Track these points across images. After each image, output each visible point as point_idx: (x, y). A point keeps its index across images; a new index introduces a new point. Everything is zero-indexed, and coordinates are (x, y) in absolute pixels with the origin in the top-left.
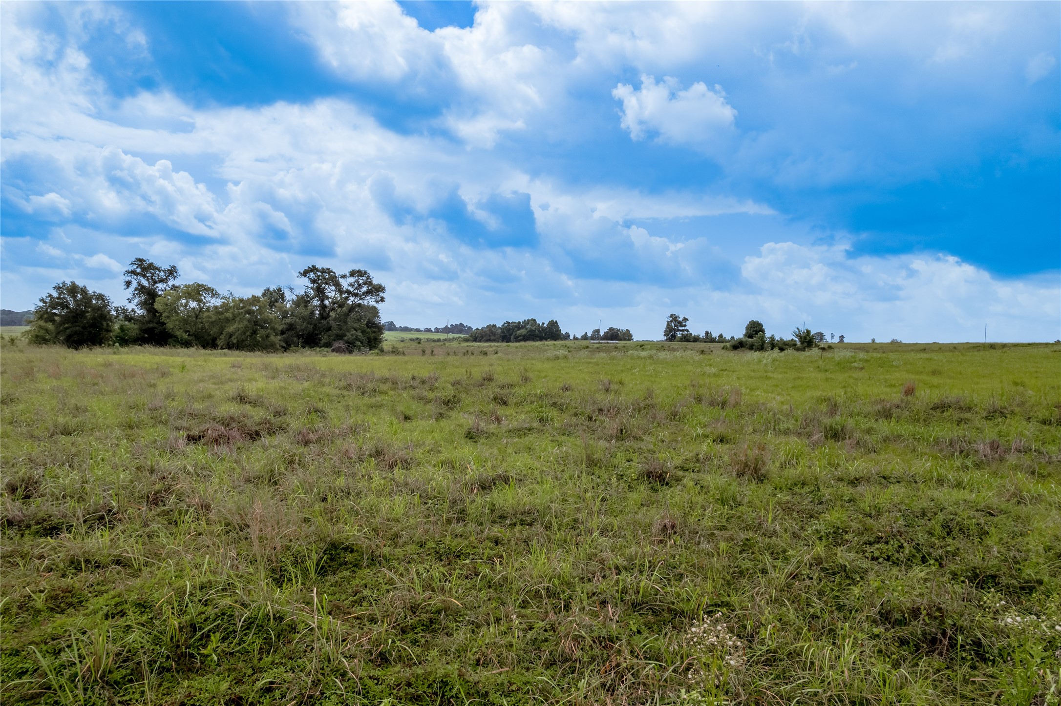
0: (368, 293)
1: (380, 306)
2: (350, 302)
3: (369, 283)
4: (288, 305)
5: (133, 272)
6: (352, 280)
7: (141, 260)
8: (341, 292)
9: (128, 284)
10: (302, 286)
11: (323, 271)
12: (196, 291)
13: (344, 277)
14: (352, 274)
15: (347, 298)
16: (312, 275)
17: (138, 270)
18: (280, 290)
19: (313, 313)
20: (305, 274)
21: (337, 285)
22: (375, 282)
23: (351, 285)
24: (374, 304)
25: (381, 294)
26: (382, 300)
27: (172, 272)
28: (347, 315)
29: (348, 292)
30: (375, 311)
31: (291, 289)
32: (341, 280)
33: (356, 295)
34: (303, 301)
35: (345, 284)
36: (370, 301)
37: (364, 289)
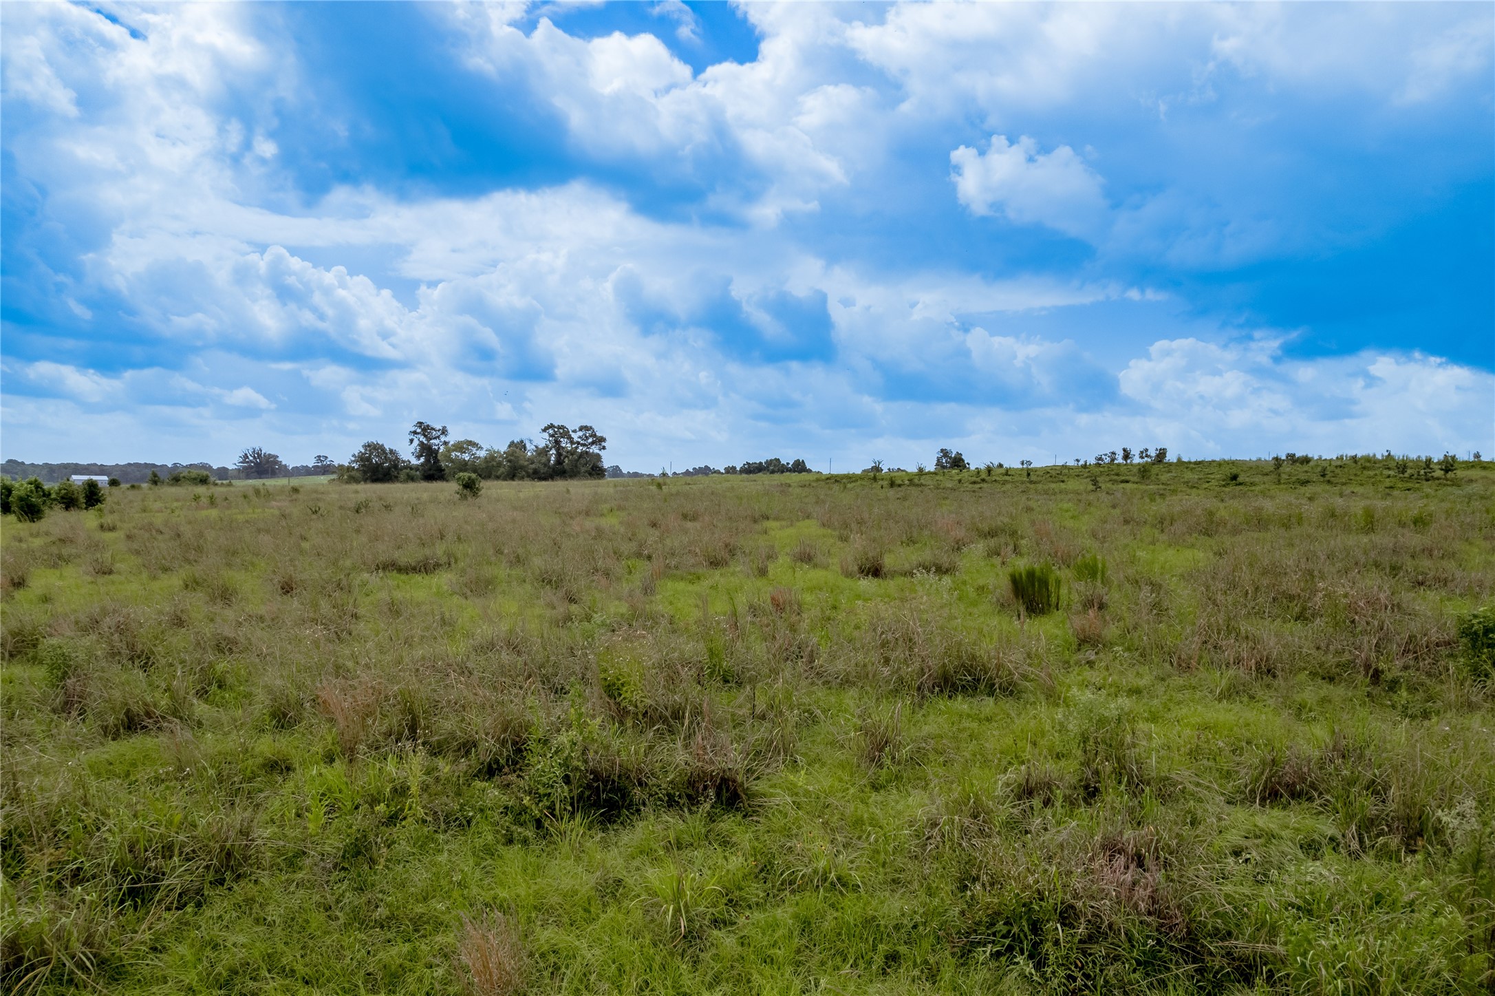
0: (593, 443)
1: (602, 453)
2: (579, 450)
3: (593, 435)
4: (529, 454)
5: (415, 433)
6: (581, 434)
7: (421, 423)
8: (572, 443)
9: (412, 441)
10: (542, 440)
11: (559, 427)
12: (461, 447)
13: (574, 431)
14: (581, 429)
15: (577, 448)
16: (551, 431)
17: (419, 430)
18: (522, 442)
19: (549, 461)
20: (545, 430)
21: (570, 438)
22: (598, 434)
23: (580, 437)
24: (598, 451)
25: (603, 444)
26: (604, 448)
27: (444, 431)
28: (577, 460)
29: (578, 443)
30: (598, 457)
31: (531, 441)
32: (573, 435)
33: (584, 445)
34: (543, 452)
35: (575, 437)
36: (594, 449)
37: (590, 440)
